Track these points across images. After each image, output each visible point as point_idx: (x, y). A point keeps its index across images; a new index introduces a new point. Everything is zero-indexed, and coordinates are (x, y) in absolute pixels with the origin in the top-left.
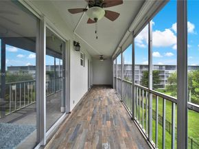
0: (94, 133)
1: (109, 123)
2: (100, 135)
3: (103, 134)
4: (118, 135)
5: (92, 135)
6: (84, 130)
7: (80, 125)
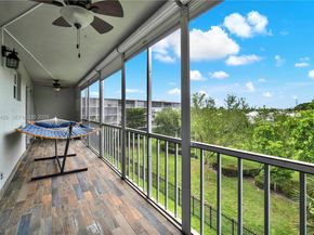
0: (67, 218)
1: (88, 194)
2: (79, 217)
3: (83, 214)
4: (109, 206)
5: (62, 223)
6: (42, 221)
7: (30, 215)
